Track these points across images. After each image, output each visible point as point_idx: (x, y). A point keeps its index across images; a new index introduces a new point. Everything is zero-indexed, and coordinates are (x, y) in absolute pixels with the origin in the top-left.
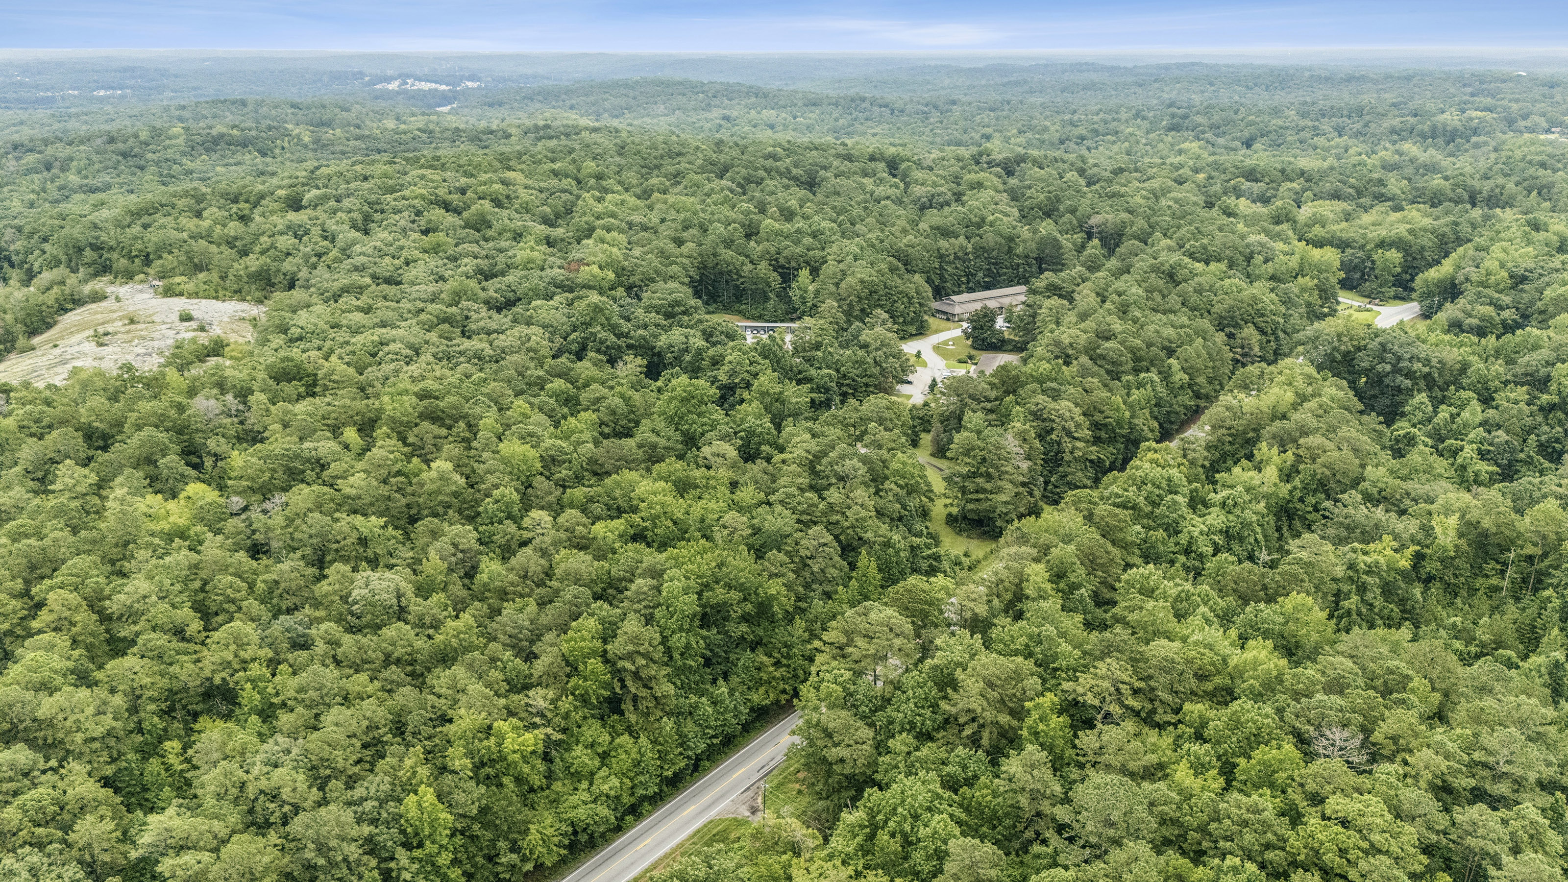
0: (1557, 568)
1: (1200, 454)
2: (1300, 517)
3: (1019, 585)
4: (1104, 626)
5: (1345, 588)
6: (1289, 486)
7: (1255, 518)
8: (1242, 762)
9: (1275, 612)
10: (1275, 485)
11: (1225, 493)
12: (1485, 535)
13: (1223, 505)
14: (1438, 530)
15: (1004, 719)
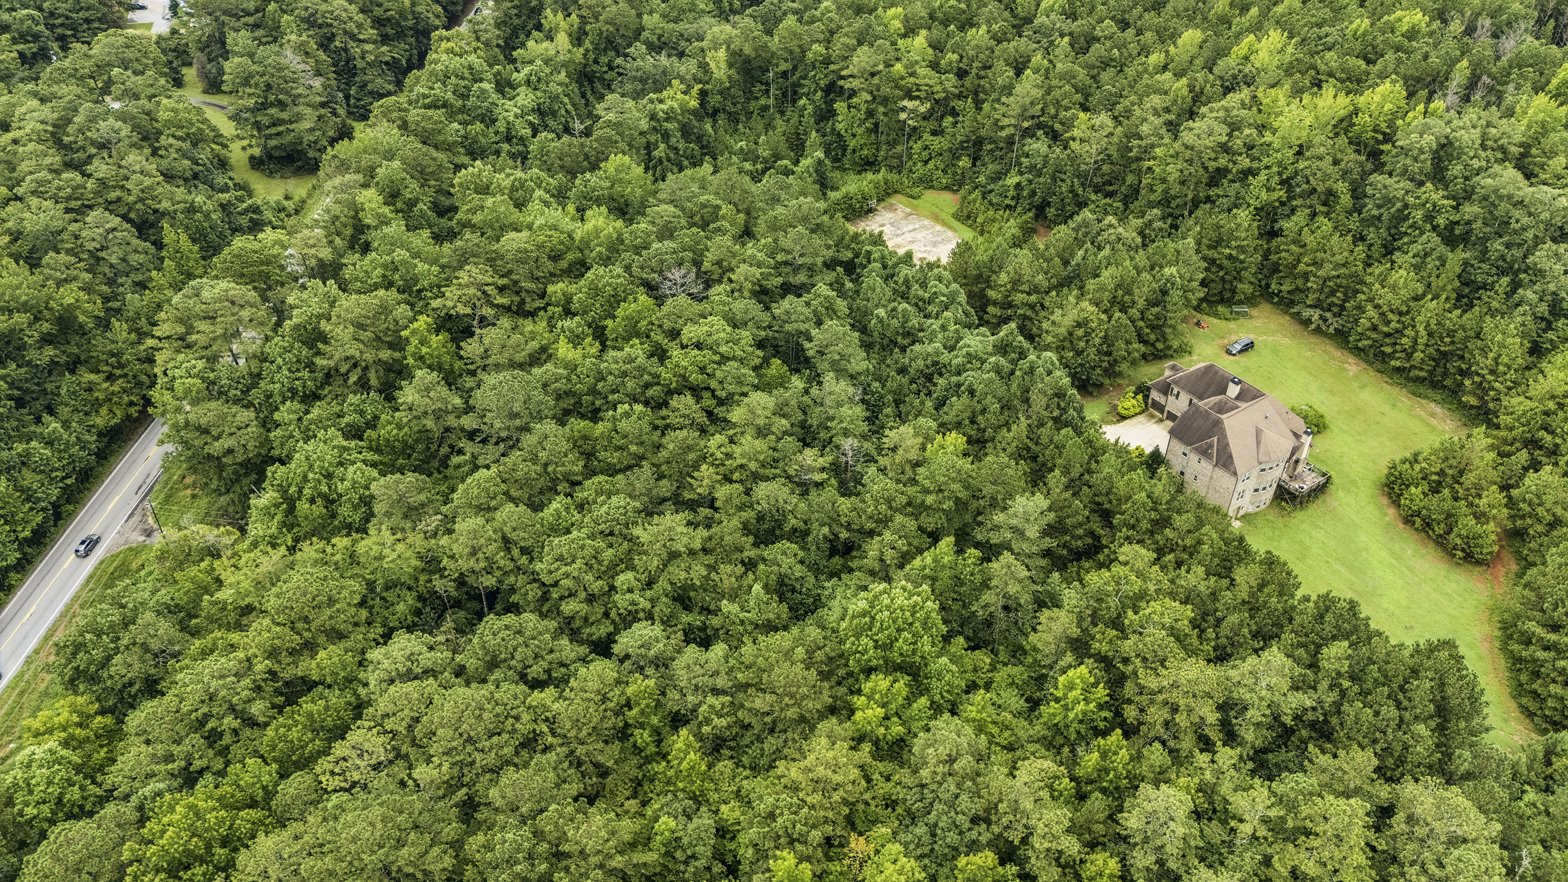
0: (805, 77)
1: (492, 34)
2: (599, 79)
3: (356, 217)
4: (452, 235)
5: (652, 138)
6: (582, 50)
7: (560, 90)
8: (609, 322)
9: (601, 179)
10: (569, 51)
11: (527, 70)
12: (748, 61)
13: (528, 82)
14: (713, 65)
15: (385, 354)
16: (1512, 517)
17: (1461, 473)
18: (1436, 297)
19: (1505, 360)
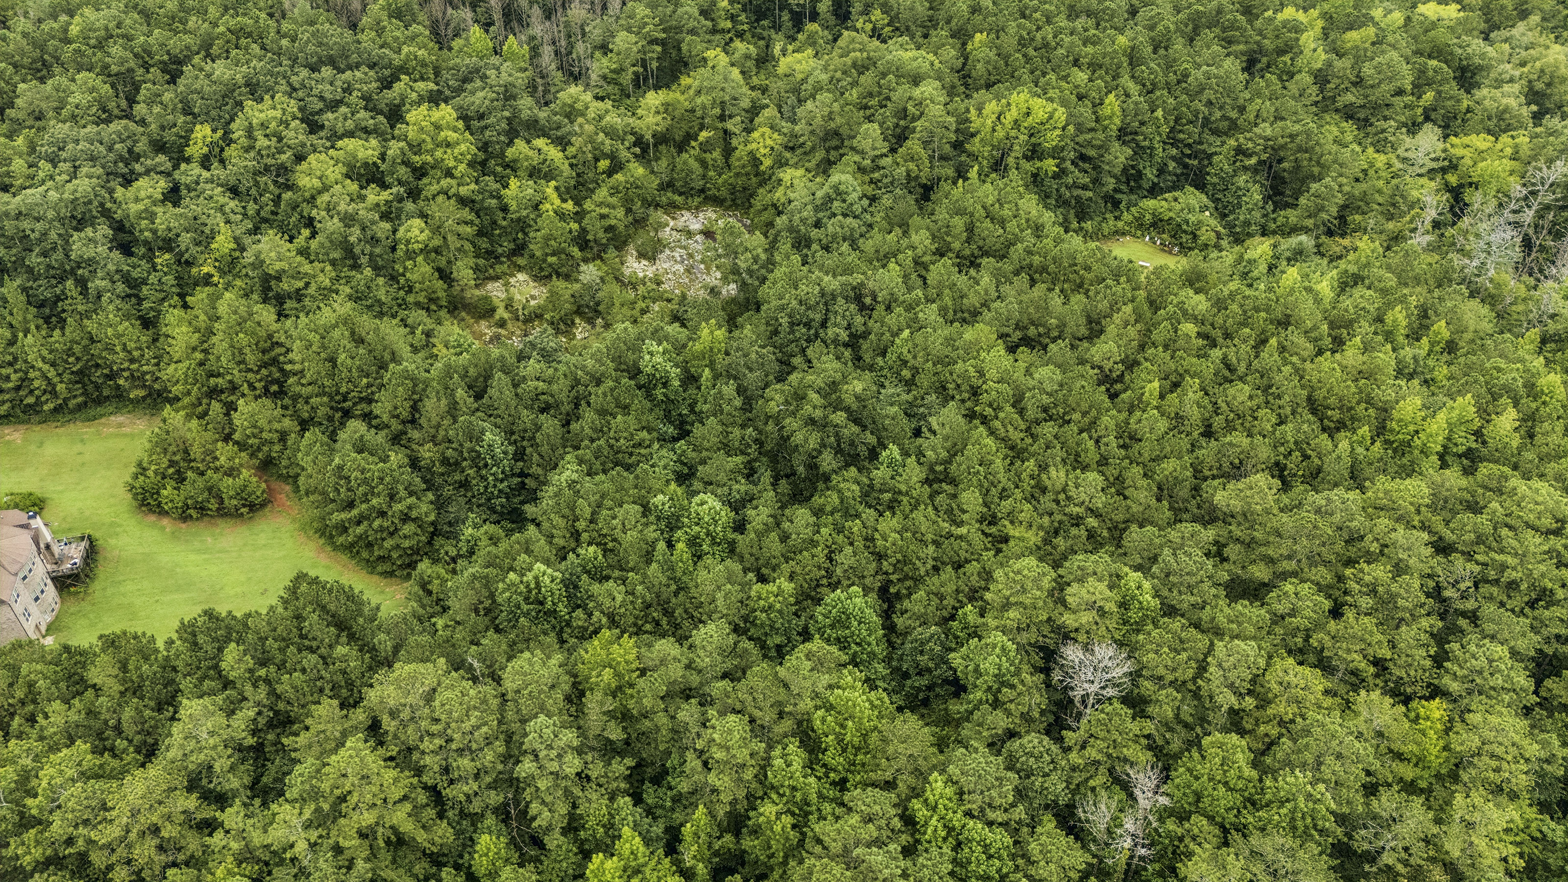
16: (252, 455)
17: (186, 452)
18: (26, 332)
19: (133, 345)
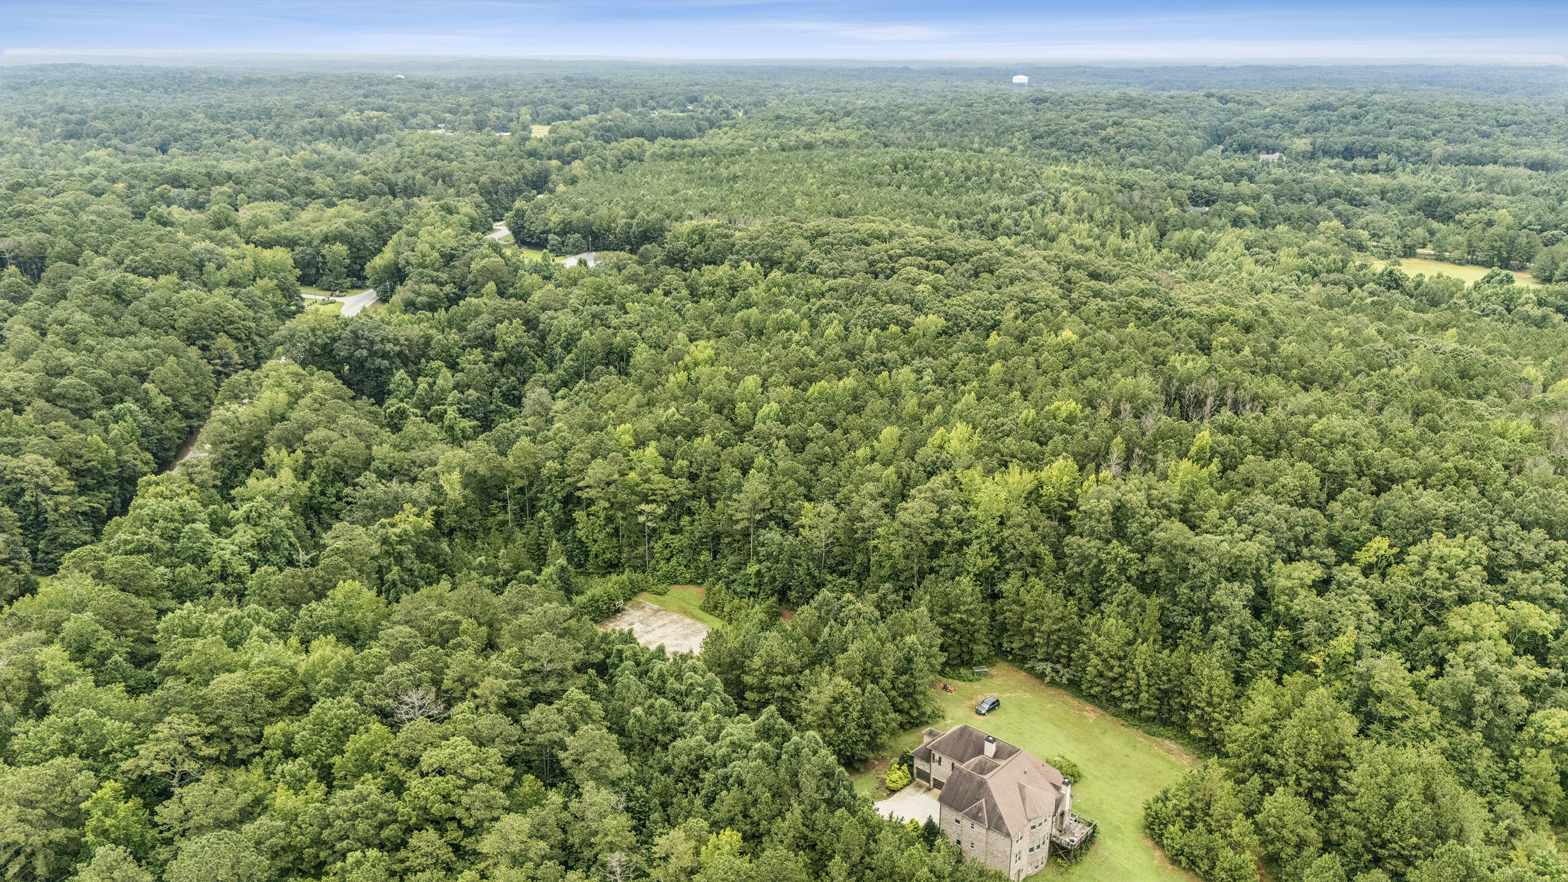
0: (542, 492)
1: (208, 475)
2: (326, 510)
3: (34, 679)
4: (151, 685)
5: (384, 562)
6: (307, 484)
7: (283, 523)
8: (337, 759)
9: (328, 607)
10: (294, 485)
11: (246, 507)
12: (483, 480)
13: (247, 519)
14: (446, 487)
16: (1263, 843)
17: (1208, 805)
18: (1145, 640)
19: (1217, 691)
